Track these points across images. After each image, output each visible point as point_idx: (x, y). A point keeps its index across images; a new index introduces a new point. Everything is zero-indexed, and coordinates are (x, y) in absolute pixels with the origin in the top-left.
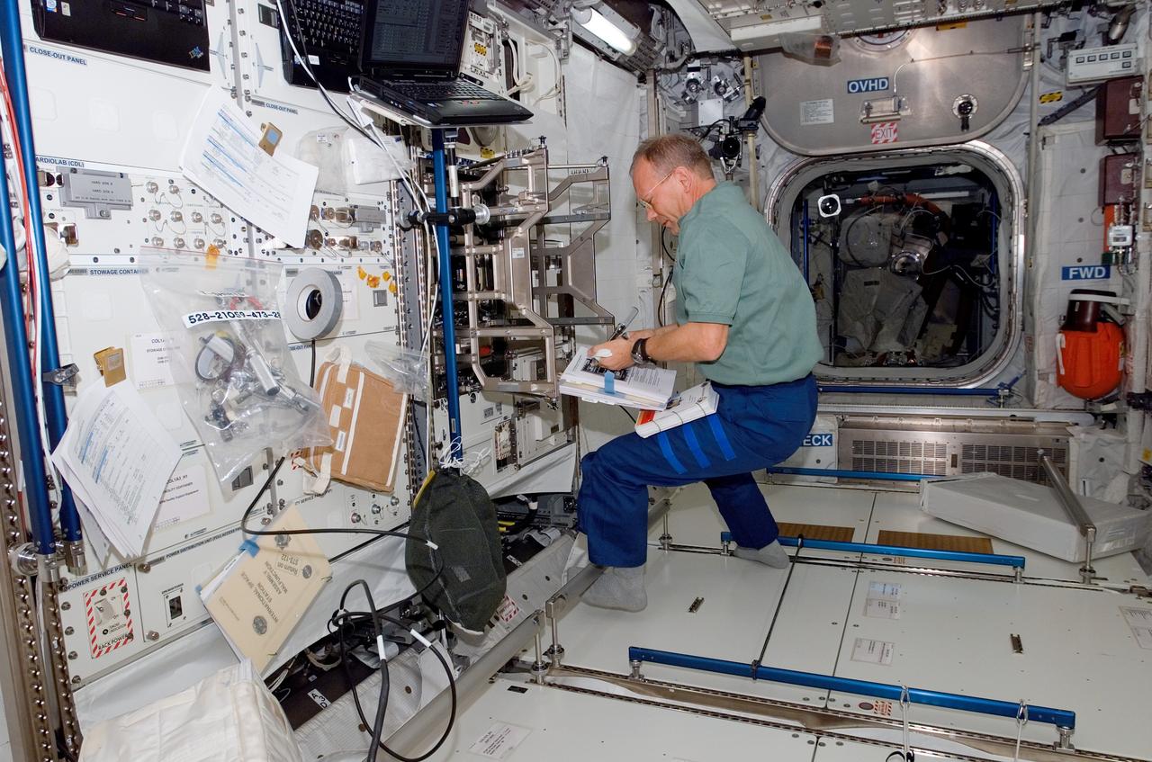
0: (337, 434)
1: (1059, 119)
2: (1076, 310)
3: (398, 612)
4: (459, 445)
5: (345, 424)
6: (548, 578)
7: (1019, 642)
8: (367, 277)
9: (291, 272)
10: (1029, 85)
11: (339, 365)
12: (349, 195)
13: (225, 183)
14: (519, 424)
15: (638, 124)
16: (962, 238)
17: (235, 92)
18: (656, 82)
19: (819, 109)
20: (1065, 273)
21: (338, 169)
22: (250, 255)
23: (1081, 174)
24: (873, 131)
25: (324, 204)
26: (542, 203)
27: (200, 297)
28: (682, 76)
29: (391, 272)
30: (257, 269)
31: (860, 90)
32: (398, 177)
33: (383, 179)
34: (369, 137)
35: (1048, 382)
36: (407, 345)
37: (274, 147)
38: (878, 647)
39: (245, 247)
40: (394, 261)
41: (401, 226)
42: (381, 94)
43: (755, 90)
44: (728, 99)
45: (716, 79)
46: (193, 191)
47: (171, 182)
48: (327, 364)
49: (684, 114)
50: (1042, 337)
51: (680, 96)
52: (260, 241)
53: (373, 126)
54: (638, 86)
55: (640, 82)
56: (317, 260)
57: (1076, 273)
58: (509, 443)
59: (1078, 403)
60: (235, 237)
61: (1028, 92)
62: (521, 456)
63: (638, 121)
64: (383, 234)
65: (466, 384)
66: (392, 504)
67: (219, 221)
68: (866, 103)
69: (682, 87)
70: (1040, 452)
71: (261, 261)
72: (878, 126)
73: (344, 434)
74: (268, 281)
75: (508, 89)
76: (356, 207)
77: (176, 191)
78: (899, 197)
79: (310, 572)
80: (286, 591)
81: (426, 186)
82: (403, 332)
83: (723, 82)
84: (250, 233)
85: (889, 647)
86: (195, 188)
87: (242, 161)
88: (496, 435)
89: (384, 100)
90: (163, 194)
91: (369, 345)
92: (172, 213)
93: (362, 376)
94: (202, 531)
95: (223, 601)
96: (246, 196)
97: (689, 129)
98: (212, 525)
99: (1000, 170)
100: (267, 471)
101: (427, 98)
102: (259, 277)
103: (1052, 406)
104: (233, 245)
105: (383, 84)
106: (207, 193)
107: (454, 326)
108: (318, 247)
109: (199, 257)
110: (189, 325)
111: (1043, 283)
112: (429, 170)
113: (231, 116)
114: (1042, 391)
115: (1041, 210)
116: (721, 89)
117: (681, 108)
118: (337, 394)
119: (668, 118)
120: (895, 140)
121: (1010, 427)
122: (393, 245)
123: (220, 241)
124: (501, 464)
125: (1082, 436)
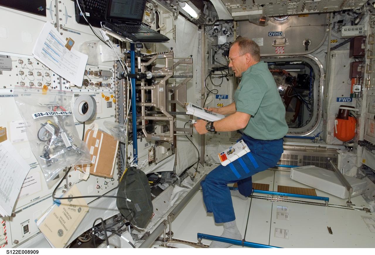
0: (92, 157)
1: (336, 48)
2: (342, 112)
3: (112, 220)
4: (137, 159)
5: (95, 153)
6: (165, 202)
7: (331, 230)
8: (105, 97)
9: (76, 95)
10: (328, 36)
11: (94, 131)
12: (99, 66)
13: (51, 60)
14: (156, 148)
15: (198, 43)
16: (300, 85)
17: (56, 25)
18: (205, 29)
19: (259, 41)
20: (338, 100)
21: (95, 57)
22: (60, 89)
23: (344, 67)
24: (276, 49)
25: (90, 69)
26: (171, 72)
27: (40, 106)
28: (213, 27)
29: (114, 95)
30: (63, 94)
31: (272, 35)
32: (118, 60)
33: (112, 60)
34: (107, 44)
35: (331, 135)
36: (118, 122)
37: (71, 47)
38: (283, 231)
39: (58, 85)
40: (115, 91)
41: (118, 78)
42: (114, 29)
43: (237, 33)
44: (228, 36)
45: (224, 29)
46: (38, 64)
47: (29, 59)
48: (89, 130)
49: (213, 40)
50: (330, 120)
51: (212, 34)
52: (64, 83)
53: (109, 40)
54: (198, 30)
55: (199, 29)
56: (86, 90)
57: (341, 100)
58: (153, 156)
59: (341, 142)
60: (54, 82)
61: (327, 39)
62: (157, 160)
63: (198, 42)
64: (111, 81)
65: (139, 135)
66: (112, 181)
67: (48, 75)
68: (274, 40)
69: (212, 31)
70: (329, 159)
71: (65, 91)
72: (278, 47)
73: (95, 157)
74: (67, 99)
75: (157, 29)
76: (102, 70)
77: (31, 63)
78: (281, 71)
79: (81, 210)
80: (71, 218)
81: (127, 63)
82: (117, 117)
83: (226, 30)
84: (60, 80)
85: (287, 231)
86: (39, 62)
87: (58, 52)
88: (149, 152)
89: (115, 31)
90: (25, 64)
91: (105, 123)
92: (29, 72)
93: (102, 134)
94: (38, 198)
95: (46, 225)
96: (59, 66)
97: (214, 45)
98: (42, 195)
99: (316, 64)
100: (65, 172)
101: (131, 31)
102: (64, 97)
103: (332, 143)
104: (54, 85)
105: (114, 25)
106: (44, 65)
107: (136, 115)
108: (87, 86)
109: (39, 90)
110: (35, 118)
111: (330, 103)
112: (128, 57)
113: (54, 34)
114: (329, 138)
115: (331, 78)
116: (226, 32)
117: (212, 38)
118: (93, 142)
119: (208, 41)
120: (283, 53)
121: (318, 150)
122: (115, 85)
123: (48, 83)
124: (150, 163)
125: (343, 154)
